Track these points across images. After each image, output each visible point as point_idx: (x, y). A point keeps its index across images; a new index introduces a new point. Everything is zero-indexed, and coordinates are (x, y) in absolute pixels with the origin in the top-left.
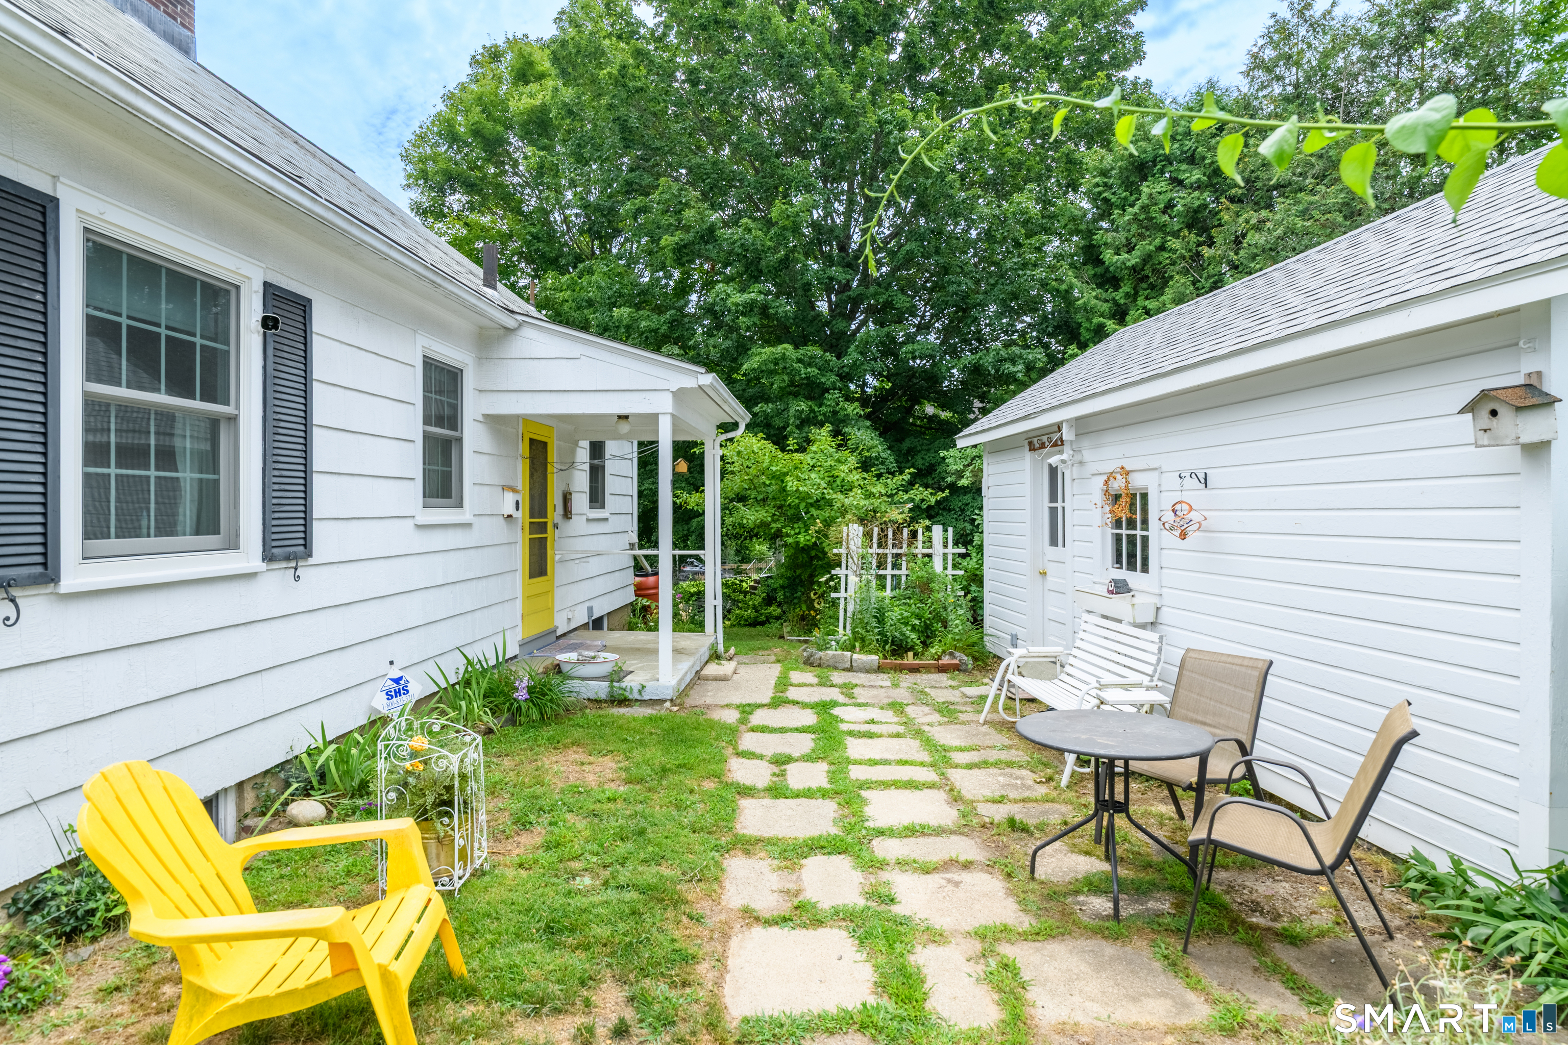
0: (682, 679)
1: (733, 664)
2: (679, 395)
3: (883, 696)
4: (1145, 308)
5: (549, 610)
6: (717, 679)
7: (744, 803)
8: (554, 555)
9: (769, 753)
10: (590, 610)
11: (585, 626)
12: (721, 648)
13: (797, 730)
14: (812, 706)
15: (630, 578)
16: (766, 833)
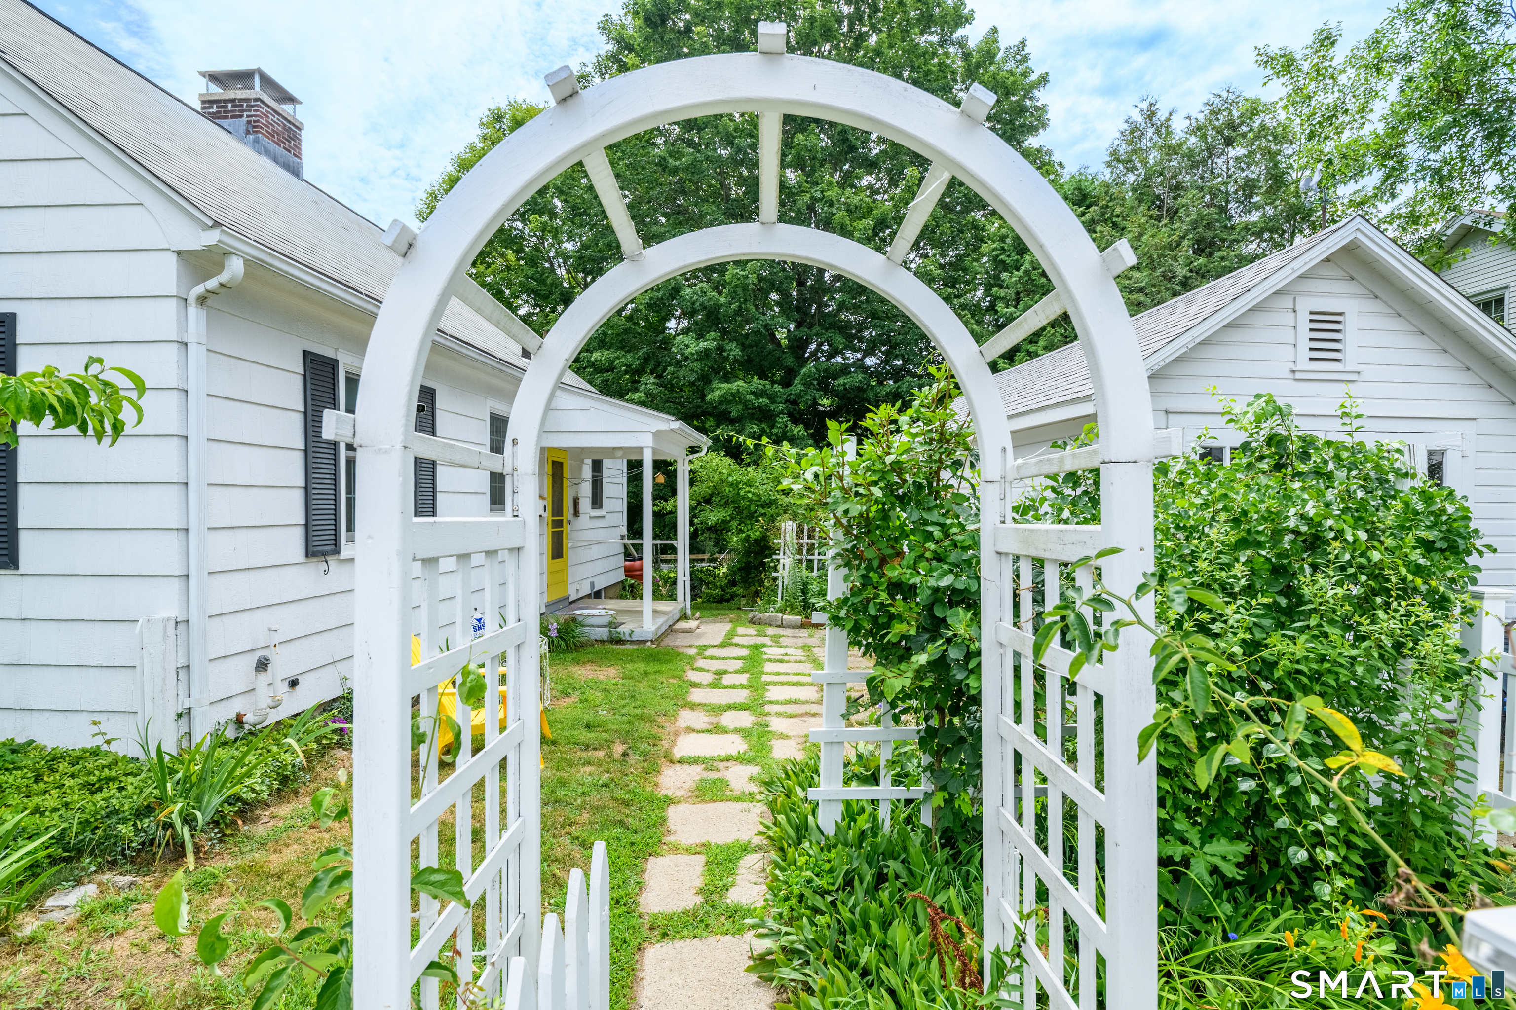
0: (659, 628)
1: (697, 622)
2: (657, 435)
3: (800, 642)
4: (1028, 351)
5: (564, 582)
6: (685, 631)
7: (693, 690)
8: (567, 543)
9: (713, 669)
10: (592, 584)
11: (588, 596)
12: (689, 612)
13: (735, 658)
14: (747, 647)
15: (620, 561)
16: (703, 701)
